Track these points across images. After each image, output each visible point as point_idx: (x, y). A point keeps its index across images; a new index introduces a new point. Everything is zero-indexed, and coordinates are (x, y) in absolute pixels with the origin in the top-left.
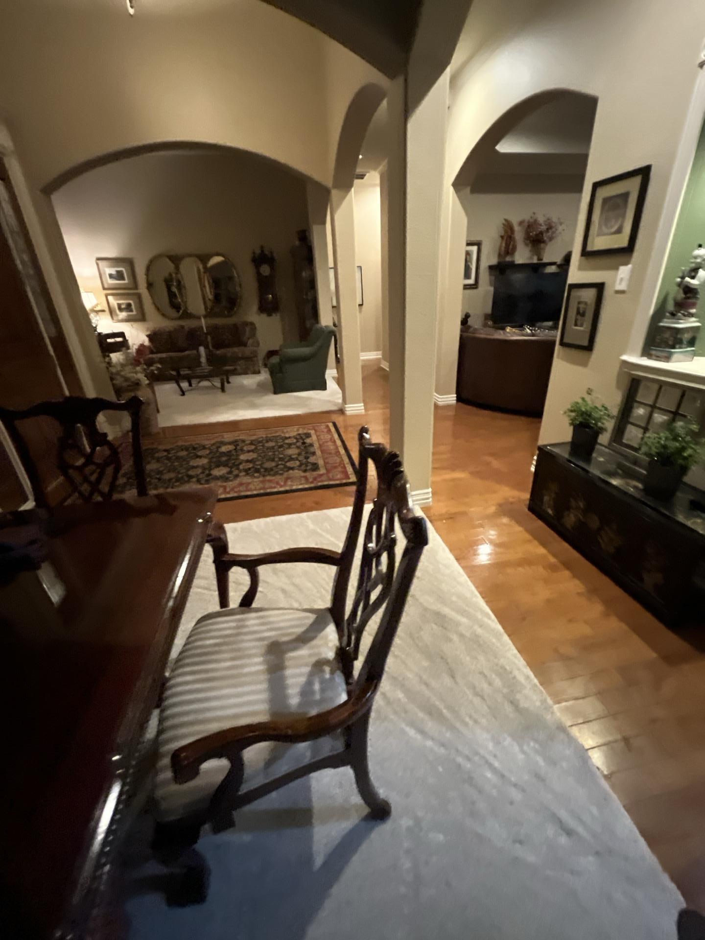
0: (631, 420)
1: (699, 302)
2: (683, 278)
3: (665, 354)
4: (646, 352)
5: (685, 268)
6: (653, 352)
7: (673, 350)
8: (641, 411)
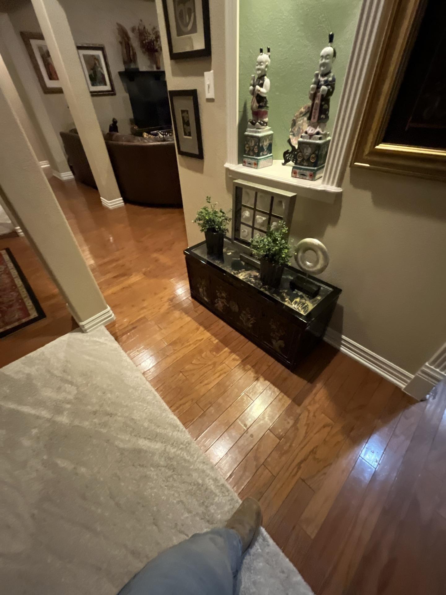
0: (242, 221)
1: (269, 111)
2: (254, 86)
3: (253, 161)
4: (241, 160)
5: (255, 75)
6: (246, 160)
7: (259, 158)
8: (247, 214)
